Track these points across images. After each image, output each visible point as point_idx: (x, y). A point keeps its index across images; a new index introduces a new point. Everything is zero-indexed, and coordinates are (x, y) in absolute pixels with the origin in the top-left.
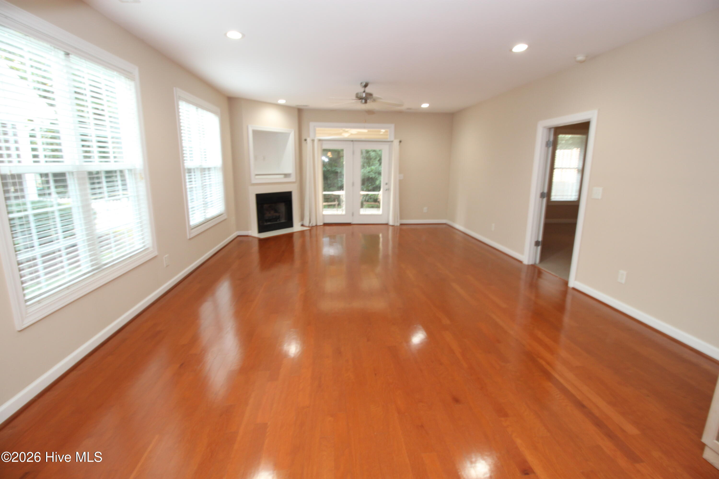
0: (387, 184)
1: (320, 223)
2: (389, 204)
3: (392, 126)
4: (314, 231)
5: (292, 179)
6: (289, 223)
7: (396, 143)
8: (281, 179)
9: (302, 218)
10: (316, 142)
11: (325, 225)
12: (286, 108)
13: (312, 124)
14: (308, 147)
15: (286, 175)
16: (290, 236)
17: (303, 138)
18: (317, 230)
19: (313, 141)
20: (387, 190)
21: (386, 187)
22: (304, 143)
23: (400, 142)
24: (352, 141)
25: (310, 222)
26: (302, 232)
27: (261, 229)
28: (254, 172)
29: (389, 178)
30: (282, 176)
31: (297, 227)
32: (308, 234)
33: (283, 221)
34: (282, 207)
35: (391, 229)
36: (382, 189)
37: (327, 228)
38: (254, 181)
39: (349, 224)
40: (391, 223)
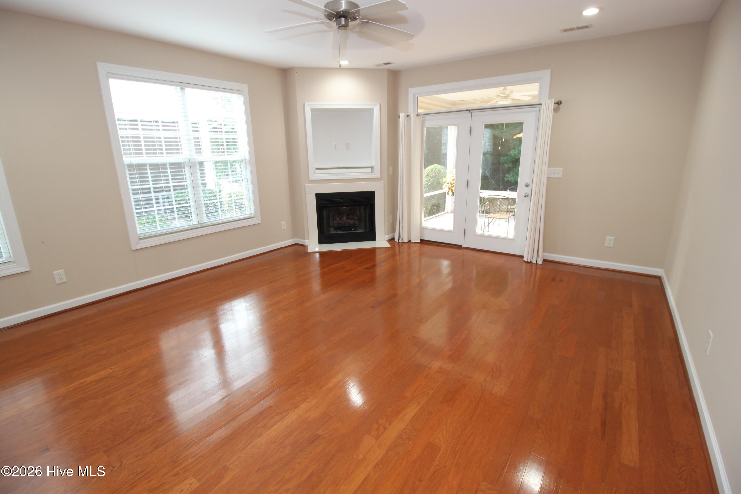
0: (527, 186)
1: (415, 239)
2: (526, 222)
3: (546, 74)
5: (377, 174)
6: (370, 235)
7: (549, 107)
10: (413, 118)
11: (423, 242)
13: (411, 91)
14: (400, 127)
18: (409, 248)
19: (409, 116)
20: (526, 196)
21: (527, 191)
23: (559, 103)
24: (469, 111)
26: (390, 249)
27: (323, 240)
28: (313, 164)
29: (532, 174)
31: (381, 242)
33: (360, 231)
34: (360, 213)
36: (517, 195)
37: (426, 247)
38: (312, 177)
39: (459, 247)
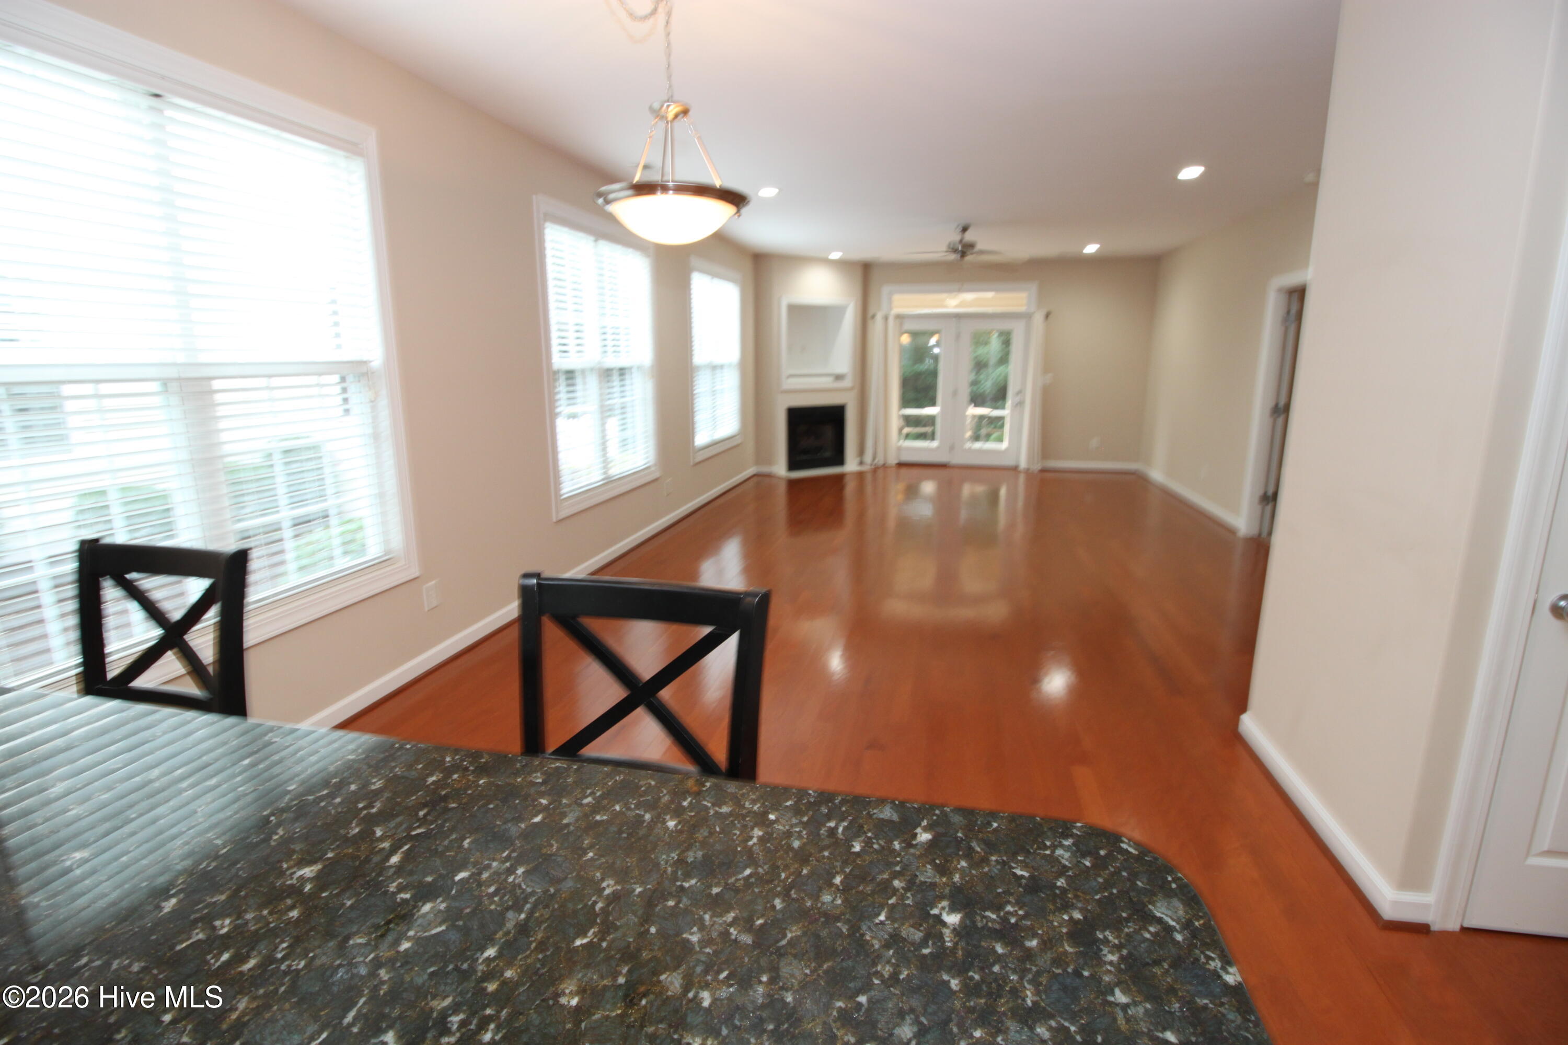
0: (1018, 393)
1: (893, 461)
2: (1020, 431)
3: (1034, 287)
4: (880, 473)
5: (847, 383)
6: (838, 458)
7: (1039, 318)
8: (827, 382)
9: (861, 451)
10: (891, 321)
11: (901, 465)
12: (844, 265)
13: (886, 289)
14: (877, 327)
15: (839, 377)
16: (840, 478)
17: (870, 313)
18: (885, 472)
19: (886, 318)
20: (1017, 405)
21: (1018, 399)
22: (870, 323)
23: (1047, 316)
24: (957, 316)
25: (874, 458)
26: (860, 475)
27: (793, 465)
28: (786, 370)
29: (1024, 382)
30: (830, 379)
31: (851, 465)
32: (869, 478)
33: (828, 454)
34: (828, 432)
35: (1022, 479)
36: (1009, 403)
37: (904, 471)
38: (785, 387)
39: (944, 466)
40: (1023, 464)
